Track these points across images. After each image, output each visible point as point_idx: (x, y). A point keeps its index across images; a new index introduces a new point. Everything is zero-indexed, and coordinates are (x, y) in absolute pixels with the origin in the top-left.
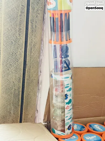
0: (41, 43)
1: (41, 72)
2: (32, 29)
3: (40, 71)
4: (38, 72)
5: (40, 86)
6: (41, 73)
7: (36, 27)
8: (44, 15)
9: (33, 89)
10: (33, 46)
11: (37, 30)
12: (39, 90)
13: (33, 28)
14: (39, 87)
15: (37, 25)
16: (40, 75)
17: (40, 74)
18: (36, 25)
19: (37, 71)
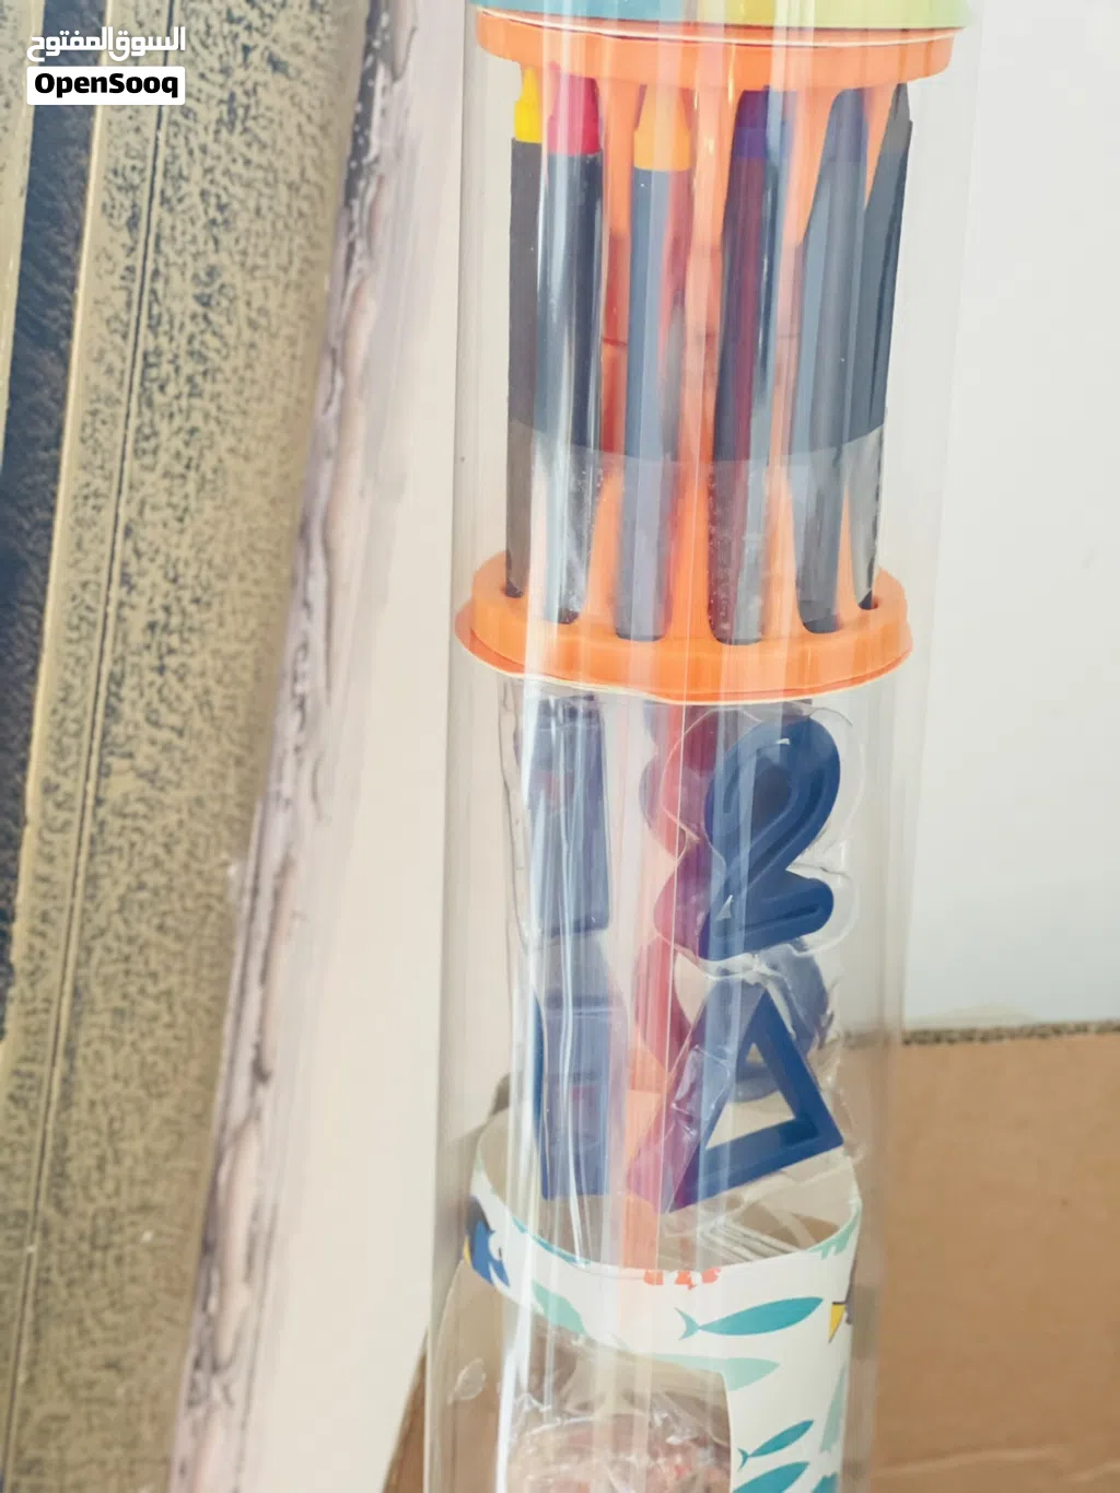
0: (293, 581)
1: (260, 1074)
2: (147, 341)
3: (246, 1056)
4: (208, 1081)
5: (240, 1298)
6: (266, 1095)
7: (205, 301)
8: (366, 95)
9: (113, 1365)
10: (137, 637)
11: (239, 359)
12: (210, 1362)
13: (153, 327)
14: (212, 1322)
15: (232, 275)
16: (254, 1115)
17: (239, 1109)
18: (212, 272)
19: (194, 1068)
